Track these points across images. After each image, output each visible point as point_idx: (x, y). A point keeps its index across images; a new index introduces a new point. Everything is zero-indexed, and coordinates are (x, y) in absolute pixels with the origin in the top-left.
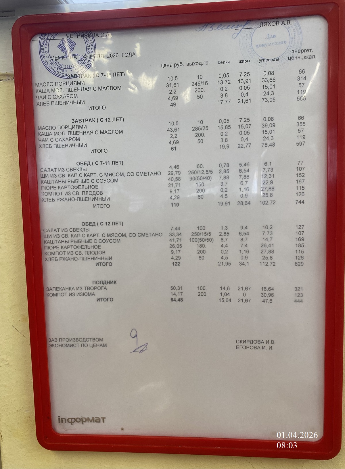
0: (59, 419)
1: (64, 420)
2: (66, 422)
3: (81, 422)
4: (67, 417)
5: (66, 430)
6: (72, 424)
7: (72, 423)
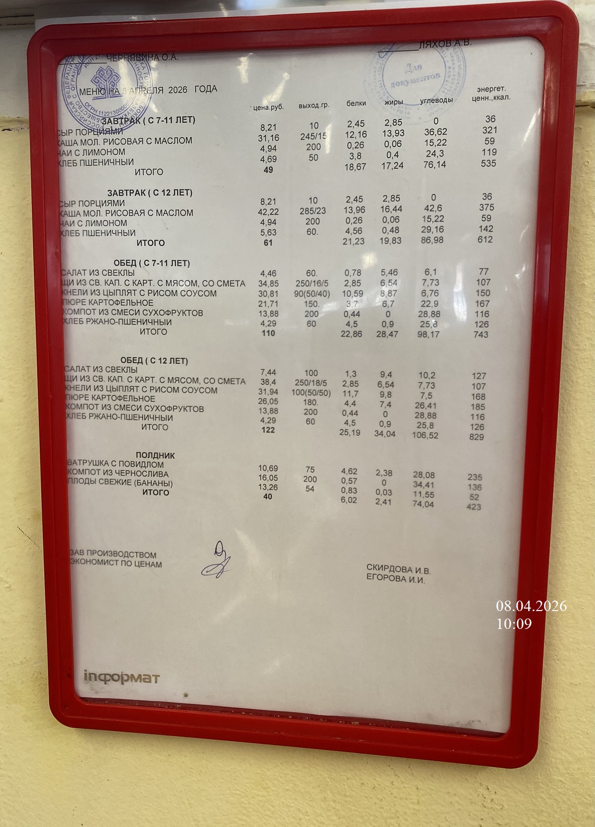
0: (86, 674)
1: (93, 676)
2: (96, 680)
3: (120, 682)
4: (98, 671)
5: (97, 693)
6: (105, 684)
7: (105, 681)
